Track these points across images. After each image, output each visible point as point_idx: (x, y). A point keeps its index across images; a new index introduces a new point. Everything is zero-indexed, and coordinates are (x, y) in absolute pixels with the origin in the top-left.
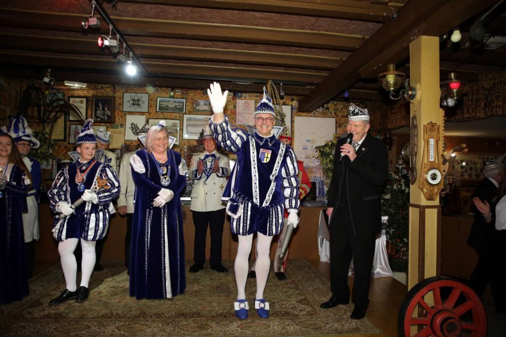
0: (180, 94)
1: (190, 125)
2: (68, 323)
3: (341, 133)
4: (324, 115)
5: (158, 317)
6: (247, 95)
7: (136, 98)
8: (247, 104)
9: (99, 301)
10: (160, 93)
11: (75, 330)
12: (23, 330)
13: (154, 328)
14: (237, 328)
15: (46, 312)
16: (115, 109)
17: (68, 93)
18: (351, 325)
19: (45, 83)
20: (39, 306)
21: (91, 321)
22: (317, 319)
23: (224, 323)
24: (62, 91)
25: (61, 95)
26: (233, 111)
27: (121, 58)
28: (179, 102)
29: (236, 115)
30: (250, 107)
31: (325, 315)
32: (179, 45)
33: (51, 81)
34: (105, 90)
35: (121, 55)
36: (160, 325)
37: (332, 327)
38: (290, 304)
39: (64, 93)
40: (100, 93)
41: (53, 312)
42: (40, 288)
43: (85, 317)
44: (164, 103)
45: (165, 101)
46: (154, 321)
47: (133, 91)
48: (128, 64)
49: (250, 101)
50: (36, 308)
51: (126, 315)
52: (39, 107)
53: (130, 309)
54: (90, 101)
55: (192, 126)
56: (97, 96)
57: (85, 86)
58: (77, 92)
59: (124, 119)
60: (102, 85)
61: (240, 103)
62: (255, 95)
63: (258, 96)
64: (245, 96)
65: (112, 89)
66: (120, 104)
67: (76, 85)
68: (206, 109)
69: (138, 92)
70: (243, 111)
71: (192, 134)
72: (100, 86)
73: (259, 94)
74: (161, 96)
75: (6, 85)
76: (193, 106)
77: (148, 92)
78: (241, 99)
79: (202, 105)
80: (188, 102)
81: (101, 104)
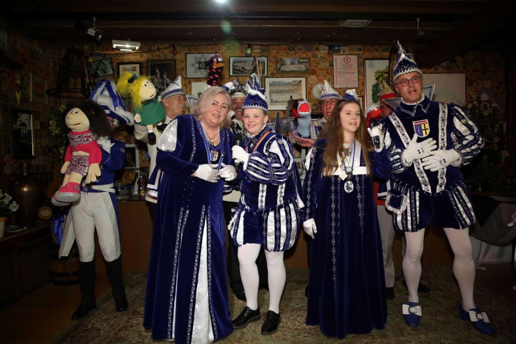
0: (259, 51)
1: (275, 92)
4: (449, 70)
6: (346, 48)
7: (203, 60)
8: (347, 60)
10: (233, 51)
17: (117, 59)
19: (90, 37)
24: (108, 57)
25: (108, 62)
26: (329, 70)
29: (333, 76)
30: (352, 64)
33: (97, 34)
34: (162, 52)
39: (111, 58)
40: (156, 56)
44: (240, 64)
45: (240, 62)
47: (198, 52)
49: (350, 56)
52: (83, 76)
54: (144, 67)
55: (277, 92)
56: (152, 60)
57: (137, 48)
58: (127, 57)
59: (188, 88)
60: (158, 46)
61: (338, 59)
62: (357, 48)
63: (360, 50)
64: (344, 50)
65: (171, 50)
66: (182, 69)
67: (128, 46)
68: (294, 69)
69: (204, 51)
70: (342, 70)
71: (277, 104)
72: (156, 47)
73: (362, 47)
74: (234, 55)
75: (41, 52)
76: (277, 66)
77: (218, 52)
78: (339, 55)
79: (289, 64)
80: (270, 61)
81: (158, 70)
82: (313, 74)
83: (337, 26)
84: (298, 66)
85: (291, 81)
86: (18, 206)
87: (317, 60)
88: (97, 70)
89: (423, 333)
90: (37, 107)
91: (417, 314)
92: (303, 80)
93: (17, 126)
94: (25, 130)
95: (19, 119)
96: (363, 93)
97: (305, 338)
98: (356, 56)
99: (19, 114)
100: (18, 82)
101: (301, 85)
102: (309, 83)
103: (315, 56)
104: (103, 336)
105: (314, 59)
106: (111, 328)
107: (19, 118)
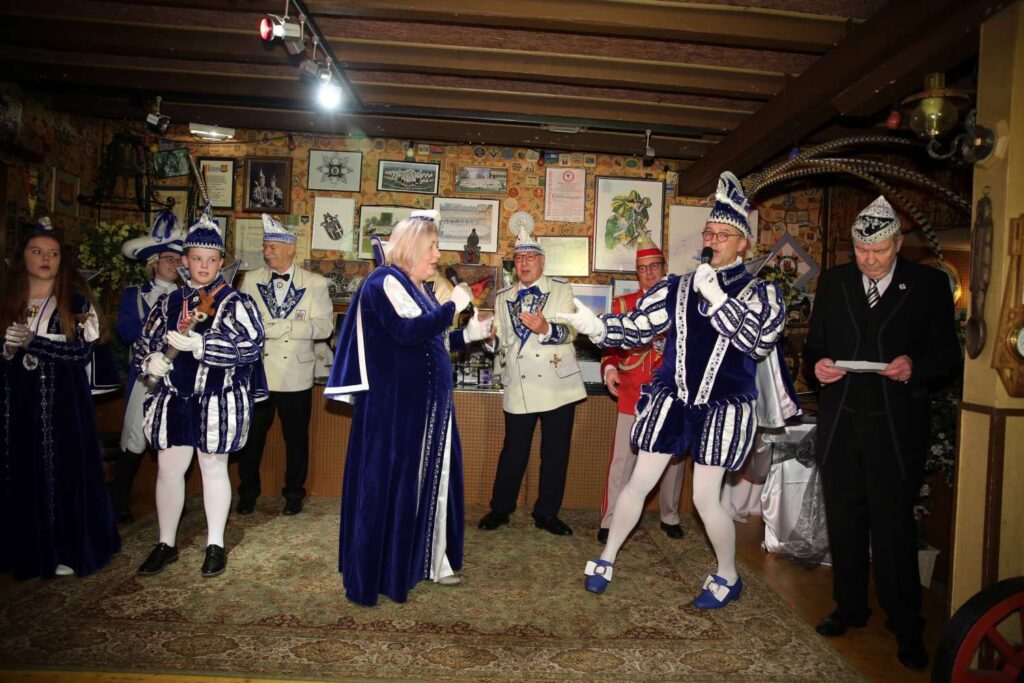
0: (427, 153)
1: (447, 220)
2: (193, 632)
3: (769, 242)
5: (380, 630)
6: (569, 157)
7: (335, 162)
8: (568, 176)
9: (256, 586)
10: (386, 151)
11: (205, 651)
12: (101, 643)
13: (372, 653)
14: (551, 664)
15: (149, 607)
16: (291, 184)
17: (197, 151)
18: (805, 668)
19: (151, 126)
20: (135, 591)
21: (239, 632)
22: (726, 650)
23: (523, 650)
24: (184, 146)
25: (182, 154)
26: (539, 191)
27: (309, 66)
28: (425, 172)
29: (544, 200)
30: (576, 184)
31: (744, 642)
32: (432, 42)
33: (161, 122)
34: (272, 144)
35: (309, 62)
36: (385, 647)
37: (761, 672)
38: (664, 613)
39: (186, 148)
40: (261, 149)
41: (163, 606)
43: (226, 621)
44: (394, 173)
45: (397, 169)
46: (370, 639)
47: (329, 147)
48: (323, 81)
49: (574, 171)
50: (128, 597)
51: (312, 622)
52: (138, 177)
53: (321, 608)
54: (241, 167)
55: (452, 222)
56: (255, 157)
57: (230, 136)
58: (214, 149)
59: (309, 205)
60: (266, 134)
61: (554, 174)
62: (587, 158)
63: (592, 161)
64: (565, 160)
65: (285, 142)
66: (302, 174)
67: (214, 133)
68: (481, 186)
69: (339, 148)
70: (558, 192)
71: (451, 241)
72: (262, 136)
73: (594, 156)
74: (387, 158)
75: (74, 132)
76: (454, 180)
77: (361, 149)
78: (556, 167)
79: (474, 178)
80: (444, 170)
81: (264, 173)
82: (512, 196)
84: (489, 181)
85: (476, 206)
87: (520, 173)
88: (164, 166)
90: (61, 222)
91: (605, 577)
92: (495, 204)
96: (591, 231)
98: (584, 172)
100: (34, 181)
101: (490, 213)
102: (504, 210)
103: (517, 167)
105: (515, 172)
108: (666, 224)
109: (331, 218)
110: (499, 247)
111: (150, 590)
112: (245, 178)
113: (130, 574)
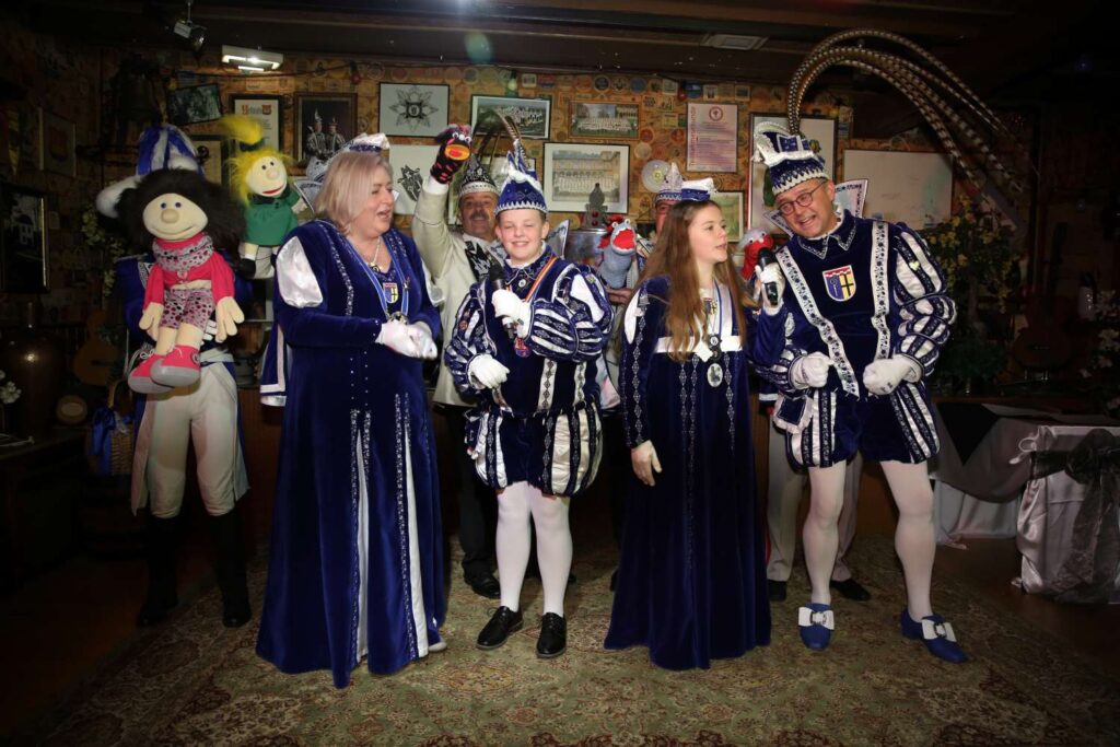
0: (534, 85)
1: (563, 173)
6: (716, 89)
7: (414, 99)
8: (716, 113)
10: (480, 83)
16: (356, 129)
17: (229, 87)
20: (220, 703)
24: (211, 80)
25: (209, 92)
26: (679, 134)
28: (531, 109)
29: (686, 145)
30: (725, 124)
33: (195, 34)
34: (328, 77)
39: (216, 84)
40: (315, 84)
41: (268, 730)
42: (207, 636)
47: (405, 79)
49: (723, 107)
50: (213, 716)
54: (288, 107)
55: (569, 174)
56: (307, 94)
57: (276, 65)
58: (255, 84)
60: (320, 63)
61: (698, 111)
62: (739, 91)
63: (742, 93)
64: (711, 92)
65: (347, 73)
66: (370, 116)
67: (254, 60)
68: (605, 128)
69: (419, 80)
70: (705, 135)
71: (568, 198)
72: (315, 66)
73: (747, 88)
74: (483, 92)
75: (62, 62)
76: (571, 120)
77: (448, 82)
78: (699, 102)
79: (596, 117)
80: (556, 107)
81: (319, 115)
82: (644, 140)
83: (697, 44)
84: (616, 121)
85: (599, 153)
86: (19, 391)
87: (654, 110)
88: (186, 109)
89: (832, 661)
90: (53, 182)
91: (826, 626)
92: (624, 151)
93: (11, 222)
94: (29, 231)
95: (15, 207)
96: (745, 183)
97: (607, 667)
98: (735, 107)
99: (17, 197)
100: (14, 126)
101: (618, 162)
102: (635, 158)
103: (651, 103)
104: (204, 656)
105: (647, 109)
106: (219, 643)
107: (16, 204)
108: (839, 173)
109: (412, 173)
110: (629, 206)
111: (239, 700)
112: (295, 122)
113: (204, 673)
